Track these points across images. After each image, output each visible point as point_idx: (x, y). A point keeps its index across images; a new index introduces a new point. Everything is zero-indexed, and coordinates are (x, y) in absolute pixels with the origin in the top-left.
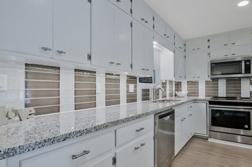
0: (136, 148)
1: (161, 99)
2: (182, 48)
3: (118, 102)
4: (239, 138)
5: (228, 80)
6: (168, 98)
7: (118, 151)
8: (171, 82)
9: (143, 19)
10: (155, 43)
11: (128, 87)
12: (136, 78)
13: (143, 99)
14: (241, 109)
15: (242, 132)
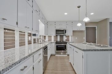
0: (39, 62)
1: (39, 42)
2: (47, 23)
3: (25, 45)
4: (62, 53)
5: (60, 36)
6: (42, 42)
7: (34, 64)
8: (42, 36)
9: (36, 10)
10: (39, 20)
11: (28, 38)
12: (31, 34)
13: (34, 43)
14: (63, 44)
15: (63, 51)
